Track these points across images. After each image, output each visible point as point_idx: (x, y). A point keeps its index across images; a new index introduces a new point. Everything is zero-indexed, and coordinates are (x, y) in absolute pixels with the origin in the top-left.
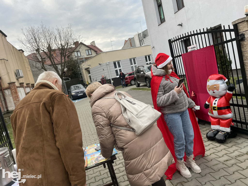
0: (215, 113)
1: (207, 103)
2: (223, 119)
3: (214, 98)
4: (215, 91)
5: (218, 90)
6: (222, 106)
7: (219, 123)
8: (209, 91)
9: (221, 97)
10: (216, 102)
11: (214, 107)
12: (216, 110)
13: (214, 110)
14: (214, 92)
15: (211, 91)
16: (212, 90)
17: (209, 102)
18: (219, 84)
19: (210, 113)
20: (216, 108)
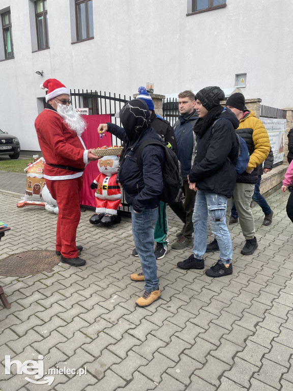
0: (105, 192)
1: (95, 181)
2: (111, 201)
3: (105, 175)
4: (108, 167)
5: (111, 166)
6: (112, 185)
7: (106, 206)
8: (101, 167)
9: (113, 175)
10: (108, 180)
11: (104, 186)
12: (106, 189)
13: (104, 189)
14: (106, 169)
15: (103, 166)
16: (105, 166)
17: (98, 181)
18: (113, 160)
19: (97, 193)
20: (107, 187)
